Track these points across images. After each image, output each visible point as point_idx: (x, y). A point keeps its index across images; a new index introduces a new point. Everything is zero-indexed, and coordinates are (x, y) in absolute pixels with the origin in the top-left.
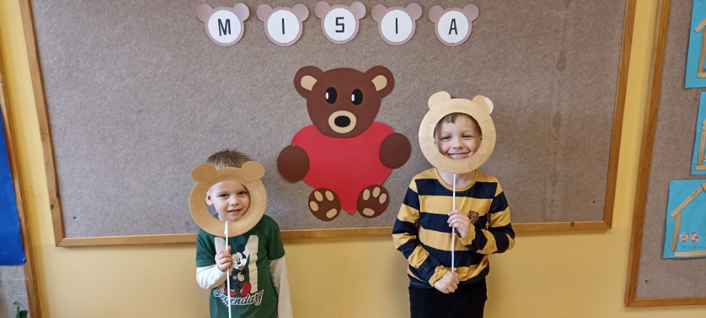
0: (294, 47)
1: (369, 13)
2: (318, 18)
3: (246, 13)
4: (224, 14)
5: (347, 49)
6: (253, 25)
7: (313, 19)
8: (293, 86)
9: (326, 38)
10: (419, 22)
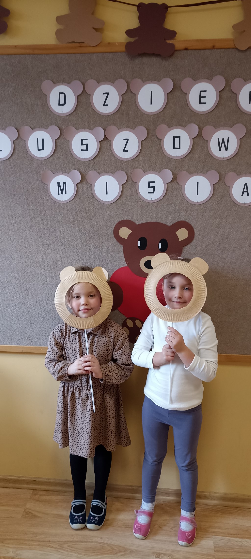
0: (114, 205)
1: (175, 178)
2: (134, 182)
3: (79, 178)
4: (62, 178)
5: (156, 207)
6: (83, 186)
7: (130, 183)
8: (112, 235)
9: (140, 198)
10: (216, 186)
